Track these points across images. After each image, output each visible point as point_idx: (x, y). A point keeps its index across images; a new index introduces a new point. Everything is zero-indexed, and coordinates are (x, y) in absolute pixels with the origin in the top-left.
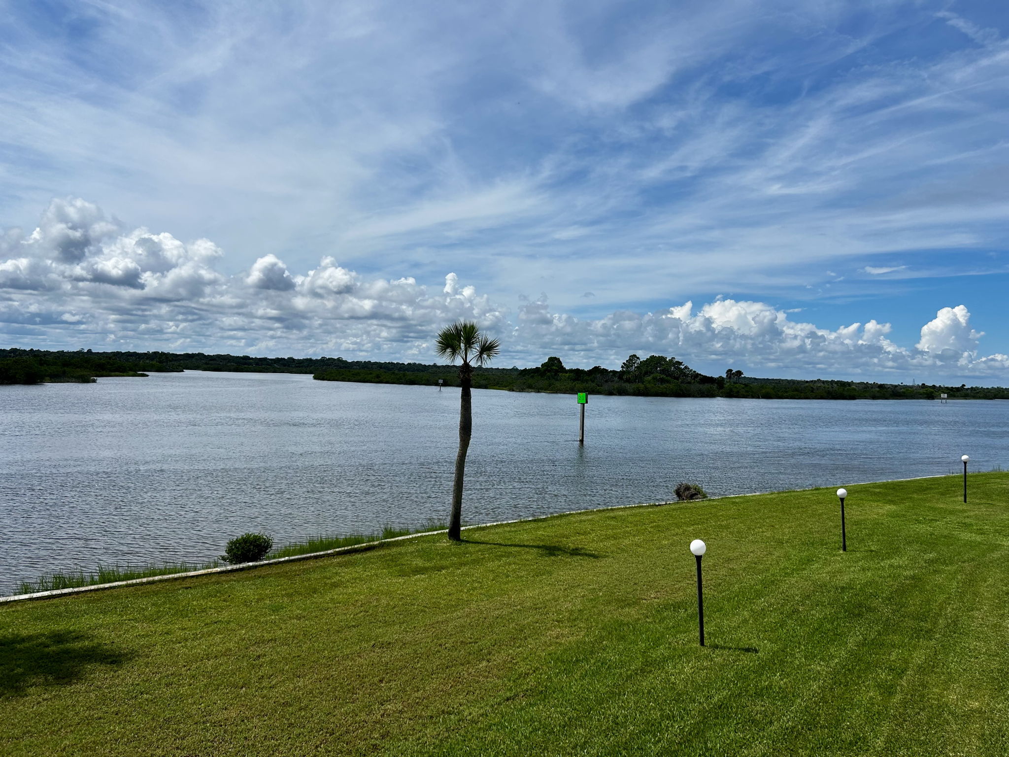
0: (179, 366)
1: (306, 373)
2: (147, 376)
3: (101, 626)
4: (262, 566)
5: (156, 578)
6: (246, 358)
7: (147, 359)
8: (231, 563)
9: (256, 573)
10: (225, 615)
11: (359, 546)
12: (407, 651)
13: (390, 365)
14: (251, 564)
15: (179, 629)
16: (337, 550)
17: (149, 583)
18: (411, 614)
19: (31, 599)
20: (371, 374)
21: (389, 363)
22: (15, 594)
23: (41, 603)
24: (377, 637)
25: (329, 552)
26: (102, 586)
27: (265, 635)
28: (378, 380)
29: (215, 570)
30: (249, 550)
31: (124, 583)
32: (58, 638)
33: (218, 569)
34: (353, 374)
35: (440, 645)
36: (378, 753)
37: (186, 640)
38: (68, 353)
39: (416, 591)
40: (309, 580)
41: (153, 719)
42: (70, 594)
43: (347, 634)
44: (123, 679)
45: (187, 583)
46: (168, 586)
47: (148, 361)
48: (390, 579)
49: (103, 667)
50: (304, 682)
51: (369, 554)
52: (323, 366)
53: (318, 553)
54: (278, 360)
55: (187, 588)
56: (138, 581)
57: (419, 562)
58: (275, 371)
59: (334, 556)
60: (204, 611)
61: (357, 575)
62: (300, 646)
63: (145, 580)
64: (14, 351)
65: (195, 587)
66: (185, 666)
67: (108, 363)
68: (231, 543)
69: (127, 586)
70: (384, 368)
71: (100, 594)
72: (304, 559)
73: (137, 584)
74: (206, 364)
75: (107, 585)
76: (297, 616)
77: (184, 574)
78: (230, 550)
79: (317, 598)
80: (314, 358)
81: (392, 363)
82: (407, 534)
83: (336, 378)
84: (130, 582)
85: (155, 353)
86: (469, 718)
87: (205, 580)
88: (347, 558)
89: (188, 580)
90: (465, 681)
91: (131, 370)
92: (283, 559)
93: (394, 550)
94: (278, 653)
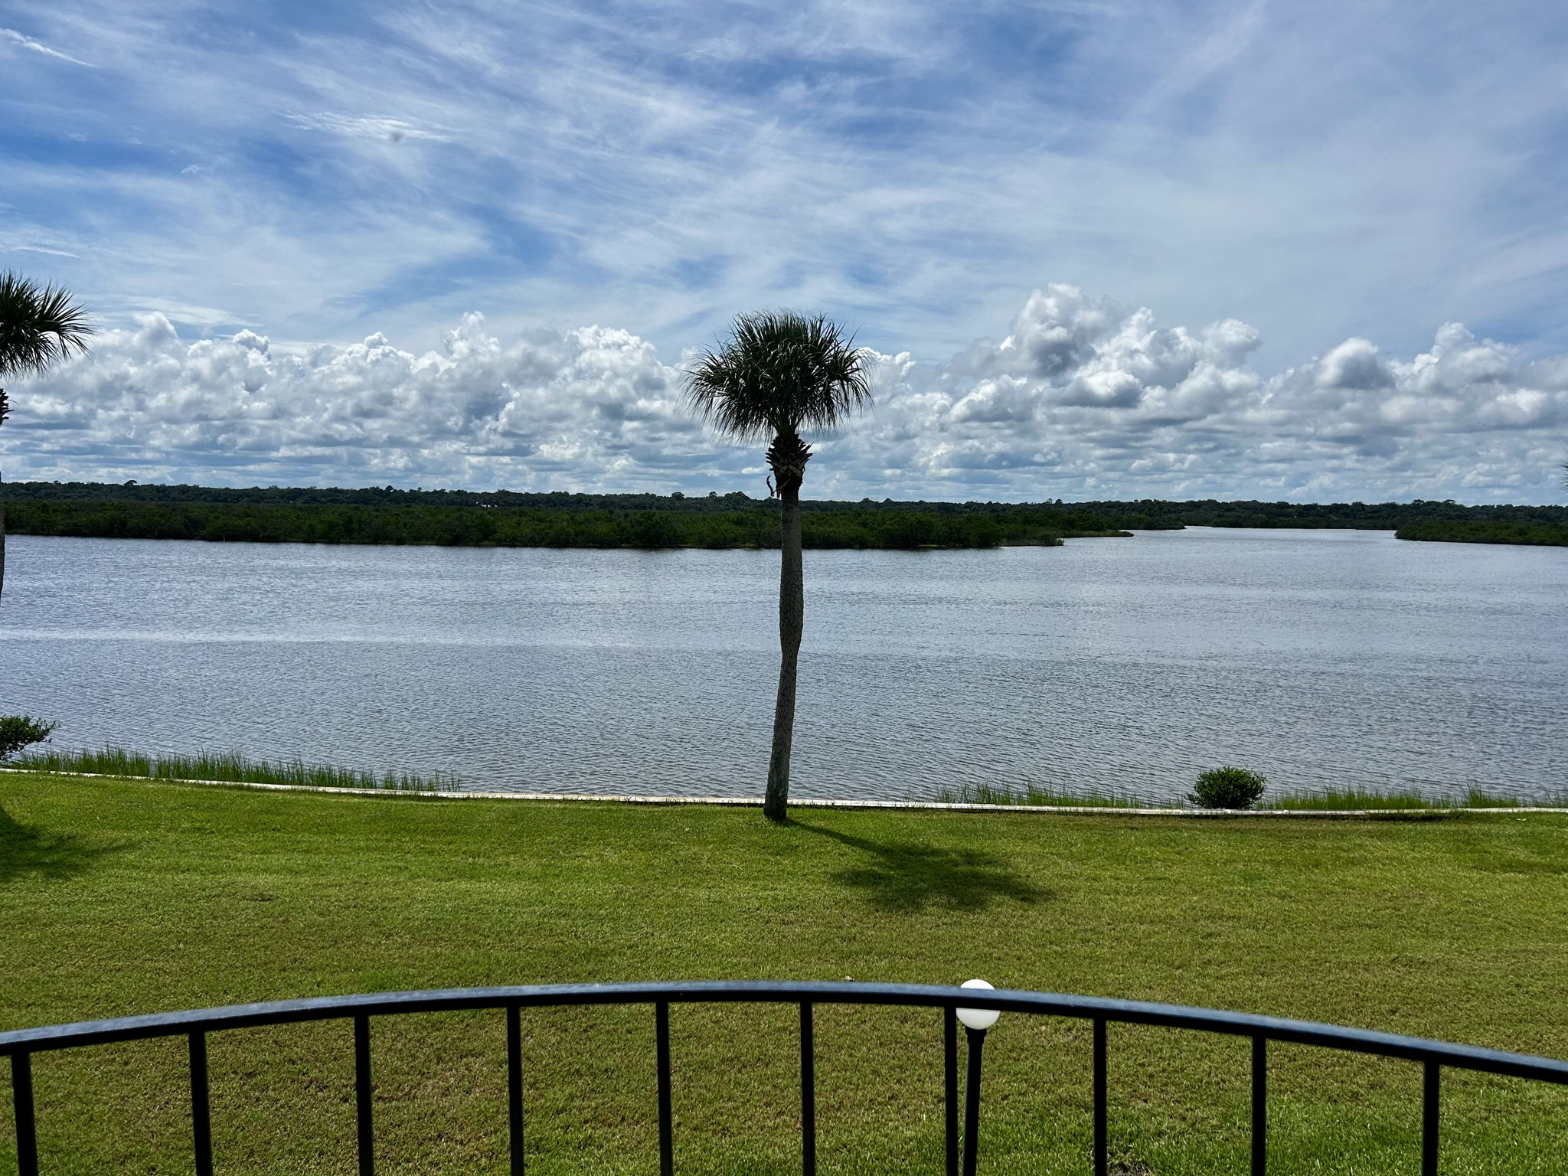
0: (1178, 520)
1: (1384, 528)
2: (1132, 535)
3: (1019, 854)
4: (1246, 816)
5: (1096, 810)
6: (1283, 506)
7: (1133, 510)
8: (1202, 805)
9: (1235, 825)
10: (1177, 870)
11: (1413, 811)
12: (1452, 981)
13: (1552, 512)
14: (1229, 811)
15: (1111, 877)
16: (1372, 811)
17: (1086, 814)
18: (1477, 928)
19: (949, 810)
20: (1507, 528)
21: (1550, 507)
22: (936, 801)
23: (956, 815)
24: (1405, 949)
25: (1357, 812)
26: (1029, 808)
27: (1226, 909)
28: (1523, 539)
29: (1175, 811)
30: (1227, 792)
31: (1055, 809)
32: (970, 858)
33: (1181, 812)
34: (1471, 529)
35: (1518, 986)
36: (1358, 1104)
37: (1117, 893)
38: (1032, 505)
39: (1500, 897)
40: (1313, 847)
41: (1059, 976)
42: (992, 811)
43: (1355, 934)
44: (1033, 922)
45: (1135, 823)
46: (1108, 821)
47: (1134, 514)
48: (1454, 870)
49: (1012, 902)
50: (1267, 983)
51: (1428, 827)
52: (1417, 515)
53: (1338, 812)
54: (1336, 508)
55: (1132, 829)
56: (1073, 809)
57: (1522, 854)
58: (1329, 526)
59: (1365, 820)
60: (1148, 861)
61: (1396, 854)
62: (1275, 935)
63: (1081, 809)
64: (970, 505)
65: (1143, 829)
66: (1109, 924)
67: (1080, 518)
68: (1203, 776)
69: (1059, 813)
70: (1540, 516)
71: (1025, 817)
72: (1314, 817)
73: (1071, 813)
74: (1220, 516)
75: (1035, 808)
76: (1279, 893)
77: (1132, 811)
78: (1200, 787)
79: (1318, 875)
80: (1400, 503)
81: (1557, 507)
82: (1512, 806)
83: (1438, 536)
84: (1062, 809)
85: (1144, 502)
86: (1535, 1101)
87: (1160, 823)
88: (1386, 826)
89: (1137, 819)
90: (1548, 1048)
91: (1110, 527)
92: (1280, 812)
93: (1477, 827)
94: (1238, 936)
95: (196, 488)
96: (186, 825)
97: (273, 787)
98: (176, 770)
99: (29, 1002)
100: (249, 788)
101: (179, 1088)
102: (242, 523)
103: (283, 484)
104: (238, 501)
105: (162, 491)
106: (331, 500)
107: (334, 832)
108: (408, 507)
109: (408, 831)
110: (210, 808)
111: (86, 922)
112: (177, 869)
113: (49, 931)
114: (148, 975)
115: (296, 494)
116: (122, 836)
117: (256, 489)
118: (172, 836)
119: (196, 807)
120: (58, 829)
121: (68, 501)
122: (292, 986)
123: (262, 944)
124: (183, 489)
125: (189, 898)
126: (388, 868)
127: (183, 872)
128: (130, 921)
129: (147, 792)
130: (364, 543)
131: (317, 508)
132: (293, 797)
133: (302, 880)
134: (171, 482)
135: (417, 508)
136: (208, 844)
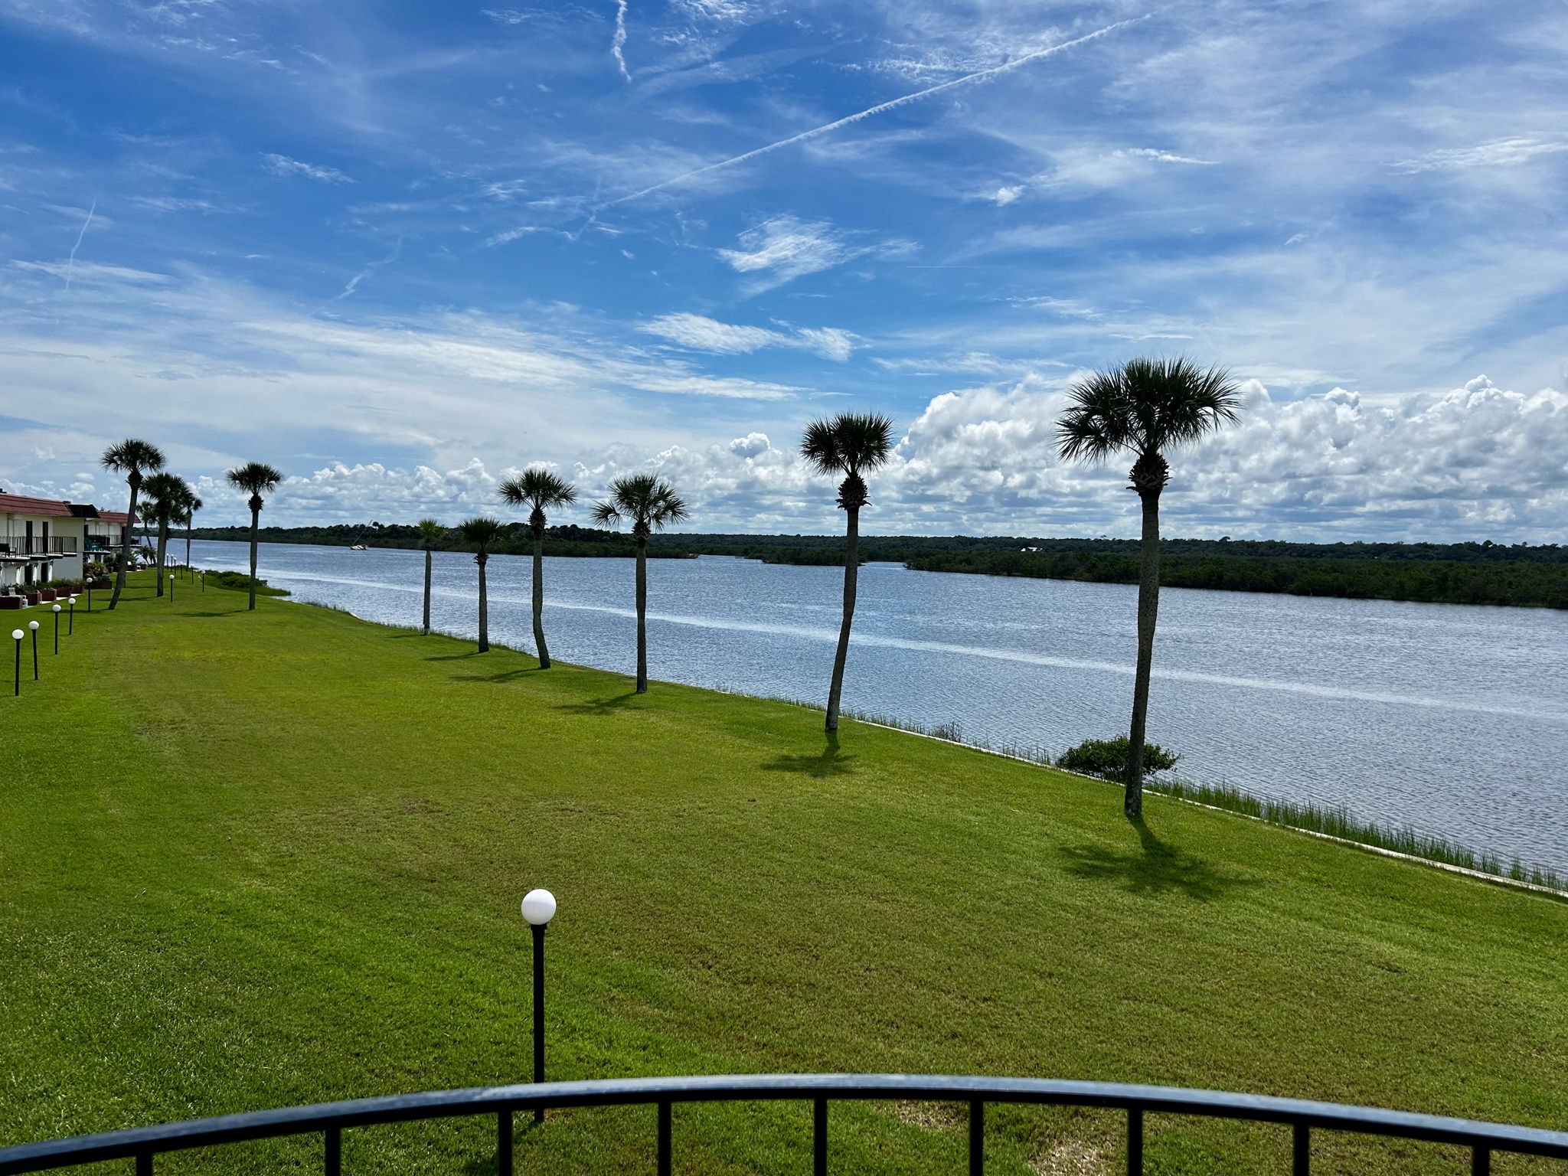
95: (1283, 543)
96: (1304, 874)
97: (1385, 852)
98: (1285, 816)
99: (1183, 1007)
100: (1360, 849)
101: (1328, 1140)
102: (1329, 578)
103: (1368, 539)
104: (1322, 556)
105: (1251, 547)
106: (1419, 556)
107: (1461, 914)
108: (1511, 564)
109: (1550, 934)
110: (1325, 862)
111: (1224, 946)
112: (1298, 915)
113: (1193, 945)
114: (1284, 1014)
115: (1382, 549)
116: (1248, 873)
117: (1340, 545)
118: (1291, 882)
119: (1312, 857)
120: (1191, 853)
121: (1174, 555)
122: (1433, 1072)
123: (1394, 1017)
124: (1271, 545)
125: (1315, 948)
126: (1530, 971)
127: (1306, 920)
128: (1263, 955)
129: (1264, 833)
130: (1458, 603)
131: (1406, 564)
132: (1409, 867)
133: (1431, 959)
134: (1260, 538)
135: (1523, 565)
136: (1326, 897)
